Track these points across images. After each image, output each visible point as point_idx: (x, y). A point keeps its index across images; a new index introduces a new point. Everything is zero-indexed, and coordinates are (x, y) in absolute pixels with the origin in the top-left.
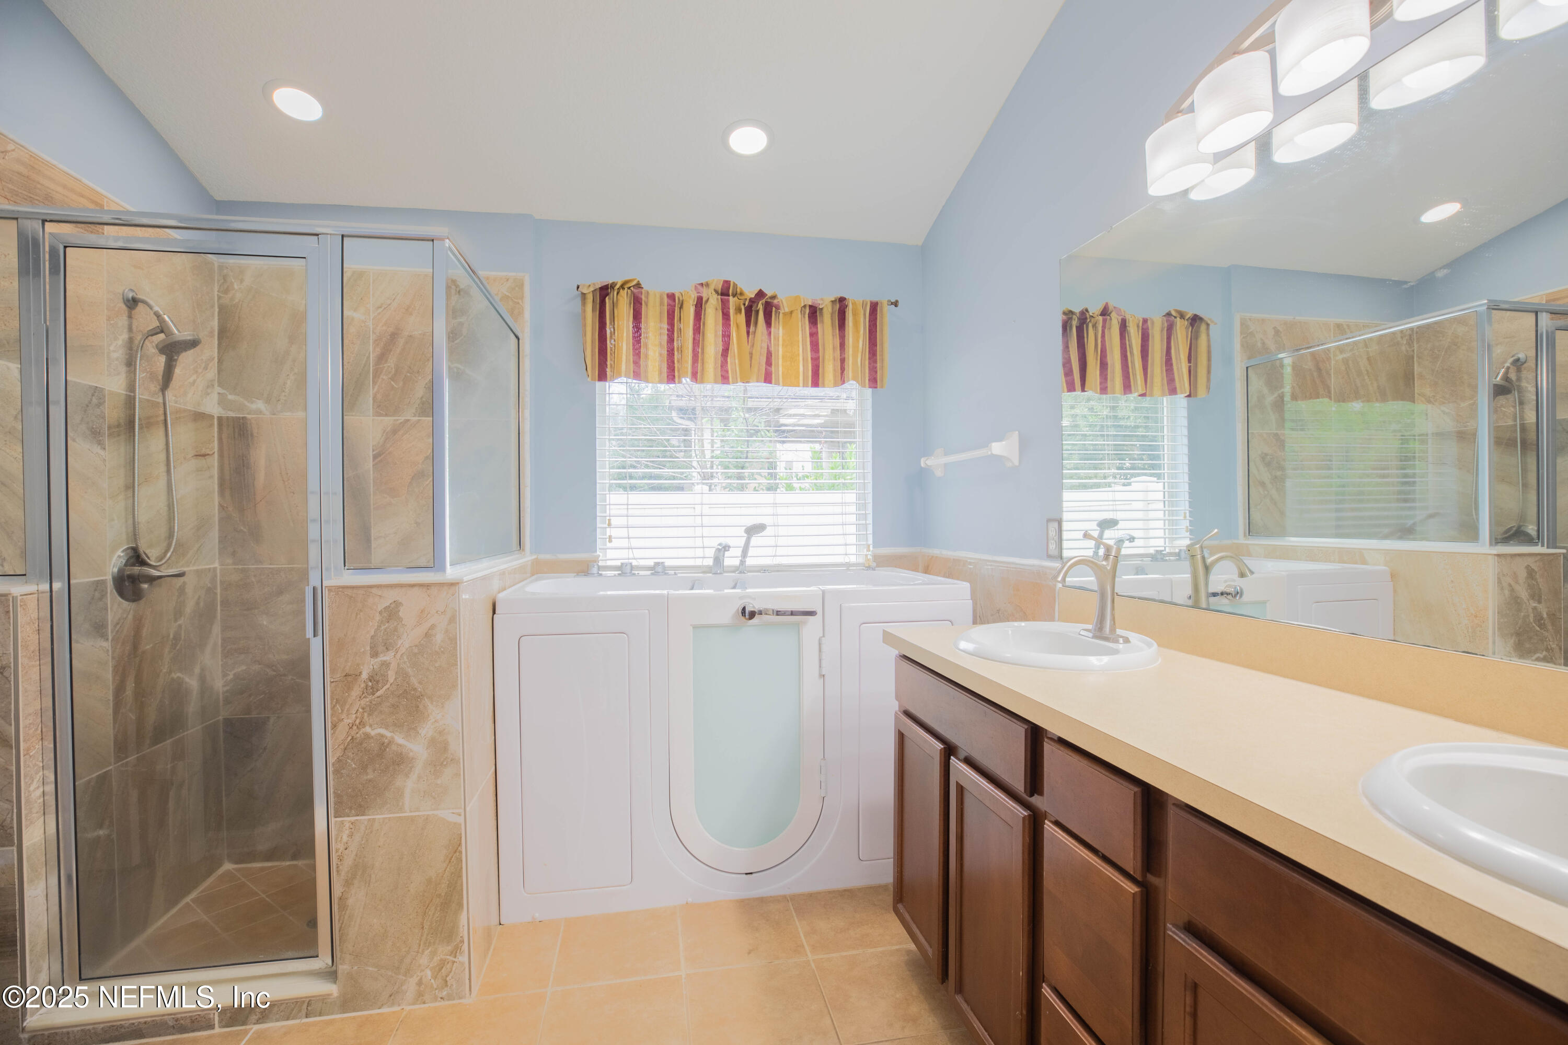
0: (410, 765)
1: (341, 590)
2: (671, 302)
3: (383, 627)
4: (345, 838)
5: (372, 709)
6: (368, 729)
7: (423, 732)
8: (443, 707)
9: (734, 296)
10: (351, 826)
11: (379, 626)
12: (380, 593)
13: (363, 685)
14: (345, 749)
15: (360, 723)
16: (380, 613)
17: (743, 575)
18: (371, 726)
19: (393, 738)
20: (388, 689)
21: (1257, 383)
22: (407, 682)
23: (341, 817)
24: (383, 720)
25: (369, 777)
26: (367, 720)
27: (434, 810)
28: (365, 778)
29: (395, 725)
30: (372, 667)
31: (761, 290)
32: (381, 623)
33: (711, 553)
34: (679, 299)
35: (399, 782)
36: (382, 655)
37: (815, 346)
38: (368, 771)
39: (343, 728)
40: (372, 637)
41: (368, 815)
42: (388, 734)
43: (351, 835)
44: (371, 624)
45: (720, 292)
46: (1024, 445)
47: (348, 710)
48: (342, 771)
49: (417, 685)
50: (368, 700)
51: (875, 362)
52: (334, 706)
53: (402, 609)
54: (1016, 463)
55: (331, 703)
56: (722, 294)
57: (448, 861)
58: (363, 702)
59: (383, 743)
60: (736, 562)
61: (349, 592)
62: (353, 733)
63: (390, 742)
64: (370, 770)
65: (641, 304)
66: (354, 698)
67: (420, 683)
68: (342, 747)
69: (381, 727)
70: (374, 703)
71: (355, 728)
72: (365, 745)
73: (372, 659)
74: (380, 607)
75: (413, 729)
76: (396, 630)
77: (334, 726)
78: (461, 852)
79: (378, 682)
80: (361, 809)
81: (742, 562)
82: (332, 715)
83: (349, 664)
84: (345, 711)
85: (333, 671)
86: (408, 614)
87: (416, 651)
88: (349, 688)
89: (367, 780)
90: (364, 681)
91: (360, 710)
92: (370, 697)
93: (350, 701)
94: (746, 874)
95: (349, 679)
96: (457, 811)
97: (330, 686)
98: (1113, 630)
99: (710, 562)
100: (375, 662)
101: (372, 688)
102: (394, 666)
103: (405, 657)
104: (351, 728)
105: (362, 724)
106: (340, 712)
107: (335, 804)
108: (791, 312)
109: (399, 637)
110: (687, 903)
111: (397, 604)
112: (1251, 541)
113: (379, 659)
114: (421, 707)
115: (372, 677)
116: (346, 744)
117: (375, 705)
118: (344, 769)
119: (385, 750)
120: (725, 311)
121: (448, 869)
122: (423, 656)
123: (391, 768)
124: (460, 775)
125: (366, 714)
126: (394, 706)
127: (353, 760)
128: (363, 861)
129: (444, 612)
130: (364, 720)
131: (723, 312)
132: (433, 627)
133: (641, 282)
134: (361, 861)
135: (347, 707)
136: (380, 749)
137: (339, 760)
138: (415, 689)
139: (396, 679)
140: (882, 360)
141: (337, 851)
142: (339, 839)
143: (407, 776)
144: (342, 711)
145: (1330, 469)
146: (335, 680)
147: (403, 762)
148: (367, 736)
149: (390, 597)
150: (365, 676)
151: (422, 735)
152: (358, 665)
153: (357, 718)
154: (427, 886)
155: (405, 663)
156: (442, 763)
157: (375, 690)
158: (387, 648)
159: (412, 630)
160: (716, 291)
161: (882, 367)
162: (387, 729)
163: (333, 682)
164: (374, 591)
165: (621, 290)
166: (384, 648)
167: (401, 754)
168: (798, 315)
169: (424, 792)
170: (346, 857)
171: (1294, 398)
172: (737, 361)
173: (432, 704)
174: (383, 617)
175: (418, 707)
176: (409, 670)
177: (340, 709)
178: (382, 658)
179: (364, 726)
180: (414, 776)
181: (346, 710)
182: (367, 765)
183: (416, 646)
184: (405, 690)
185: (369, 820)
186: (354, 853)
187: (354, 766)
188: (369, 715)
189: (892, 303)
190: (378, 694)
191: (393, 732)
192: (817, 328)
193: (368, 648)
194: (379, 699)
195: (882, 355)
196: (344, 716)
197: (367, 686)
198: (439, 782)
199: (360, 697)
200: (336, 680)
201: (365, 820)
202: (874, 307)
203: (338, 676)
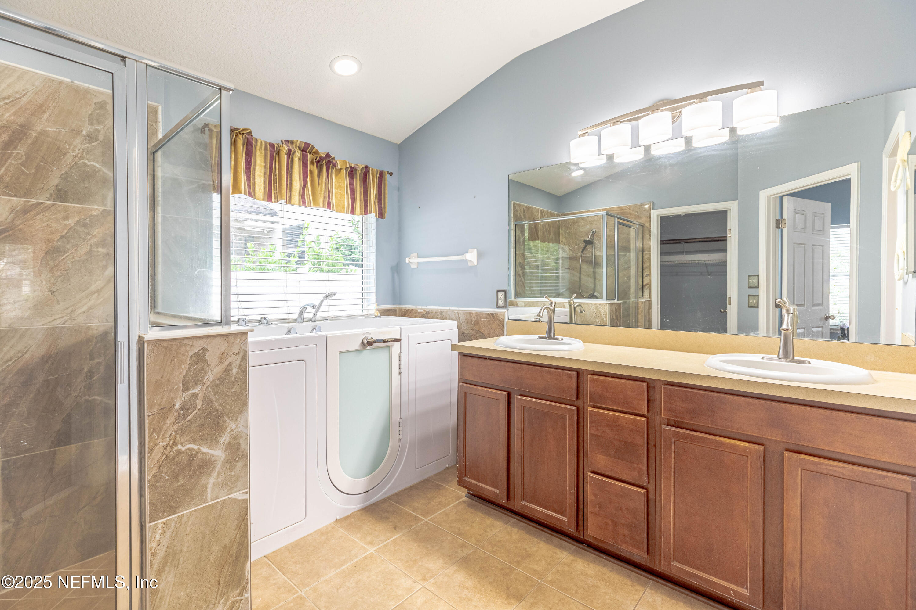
0: (212, 467)
1: (158, 342)
2: (272, 150)
3: (193, 368)
4: (158, 537)
5: (182, 431)
6: (180, 447)
7: (222, 440)
8: (237, 420)
9: (310, 153)
10: (164, 526)
11: (190, 368)
12: (190, 343)
13: (176, 414)
14: (160, 466)
15: (173, 444)
16: (191, 358)
17: (314, 323)
18: (182, 444)
19: (199, 449)
20: (196, 413)
21: (518, 232)
22: (211, 407)
23: (155, 521)
24: (192, 437)
25: (179, 483)
26: (179, 440)
27: (229, 495)
28: (176, 484)
29: (201, 439)
30: (183, 399)
31: (328, 153)
32: (191, 365)
33: (298, 310)
34: (277, 147)
35: (203, 481)
36: (191, 389)
37: (352, 191)
38: (179, 479)
39: (158, 451)
40: (184, 377)
41: (178, 513)
42: (196, 447)
43: (163, 533)
44: (183, 366)
45: (302, 149)
46: (480, 255)
47: (163, 435)
48: (158, 484)
49: (218, 407)
50: (180, 424)
51: (381, 204)
52: (151, 434)
53: (207, 353)
54: (476, 264)
55: (149, 433)
56: (303, 151)
57: (238, 528)
58: (175, 427)
59: (192, 455)
60: (311, 315)
61: (165, 344)
62: (167, 452)
63: (197, 453)
64: (180, 478)
65: (252, 147)
66: (168, 425)
67: (220, 405)
68: (158, 465)
69: (190, 443)
70: (184, 426)
71: (169, 448)
72: (177, 459)
73: (184, 393)
74: (191, 354)
75: (215, 439)
76: (203, 369)
77: (151, 450)
78: (247, 519)
79: (188, 410)
80: (173, 510)
81: (315, 315)
82: (149, 442)
83: (165, 399)
84: (161, 437)
85: (150, 407)
86: (212, 357)
87: (218, 382)
88: (165, 418)
89: (178, 486)
90: (177, 411)
91: (174, 433)
92: (182, 422)
93: (165, 428)
94: (365, 492)
95: (164, 411)
96: (245, 491)
97: (148, 419)
98: (554, 336)
99: (296, 316)
100: (185, 395)
101: (184, 415)
102: (200, 396)
103: (209, 388)
104: (165, 449)
105: (175, 444)
106: (156, 438)
107: (150, 512)
108: (340, 169)
109: (205, 374)
110: (336, 520)
111: (204, 350)
112: (517, 300)
113: (189, 392)
114: (221, 422)
115: (184, 406)
116: (161, 462)
117: (186, 427)
118: (158, 482)
119: (193, 459)
120: (305, 161)
121: (238, 534)
122: (223, 385)
123: (197, 472)
124: (247, 465)
125: (178, 436)
126: (201, 426)
127: (166, 473)
128: (173, 550)
129: (238, 353)
130: (176, 441)
131: (303, 162)
132: (230, 364)
133: (252, 132)
134: (171, 551)
135: (162, 433)
136: (189, 459)
137: (154, 476)
138: (217, 410)
139: (202, 405)
140: (385, 204)
141: (150, 549)
142: (153, 539)
143: (210, 475)
144: (158, 437)
145: (538, 269)
146: (152, 414)
147: (207, 466)
148: (179, 452)
149: (199, 346)
150: (177, 406)
151: (221, 443)
152: (172, 399)
153: (170, 440)
154: (223, 552)
155: (209, 392)
156: (235, 459)
157: (186, 416)
158: (196, 384)
159: (215, 368)
160: (300, 148)
161: (385, 208)
162: (194, 444)
163: (150, 416)
164: (186, 342)
165: (239, 134)
166: (194, 384)
167: (205, 460)
168: (343, 172)
169: (222, 483)
170: (158, 552)
171: (529, 239)
172: (310, 193)
173: (229, 419)
174: (193, 361)
175: (219, 423)
176: (213, 397)
177: (156, 436)
178: (192, 391)
179: (176, 445)
180: (215, 474)
181: (161, 435)
182: (178, 475)
183: (218, 379)
184: (209, 412)
185: (179, 516)
186: (166, 546)
187: (167, 478)
188: (181, 436)
189: (389, 174)
190: (189, 418)
191: (199, 445)
192: (353, 181)
193: (181, 385)
194: (189, 422)
195: (385, 201)
196: (159, 440)
197: (179, 414)
198: (233, 473)
199: (174, 423)
200: (154, 413)
201: (174, 517)
202: (381, 174)
203: (155, 410)
